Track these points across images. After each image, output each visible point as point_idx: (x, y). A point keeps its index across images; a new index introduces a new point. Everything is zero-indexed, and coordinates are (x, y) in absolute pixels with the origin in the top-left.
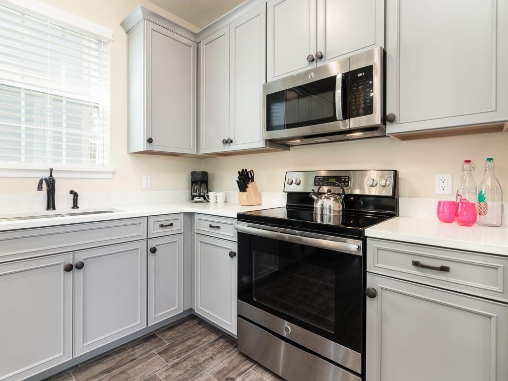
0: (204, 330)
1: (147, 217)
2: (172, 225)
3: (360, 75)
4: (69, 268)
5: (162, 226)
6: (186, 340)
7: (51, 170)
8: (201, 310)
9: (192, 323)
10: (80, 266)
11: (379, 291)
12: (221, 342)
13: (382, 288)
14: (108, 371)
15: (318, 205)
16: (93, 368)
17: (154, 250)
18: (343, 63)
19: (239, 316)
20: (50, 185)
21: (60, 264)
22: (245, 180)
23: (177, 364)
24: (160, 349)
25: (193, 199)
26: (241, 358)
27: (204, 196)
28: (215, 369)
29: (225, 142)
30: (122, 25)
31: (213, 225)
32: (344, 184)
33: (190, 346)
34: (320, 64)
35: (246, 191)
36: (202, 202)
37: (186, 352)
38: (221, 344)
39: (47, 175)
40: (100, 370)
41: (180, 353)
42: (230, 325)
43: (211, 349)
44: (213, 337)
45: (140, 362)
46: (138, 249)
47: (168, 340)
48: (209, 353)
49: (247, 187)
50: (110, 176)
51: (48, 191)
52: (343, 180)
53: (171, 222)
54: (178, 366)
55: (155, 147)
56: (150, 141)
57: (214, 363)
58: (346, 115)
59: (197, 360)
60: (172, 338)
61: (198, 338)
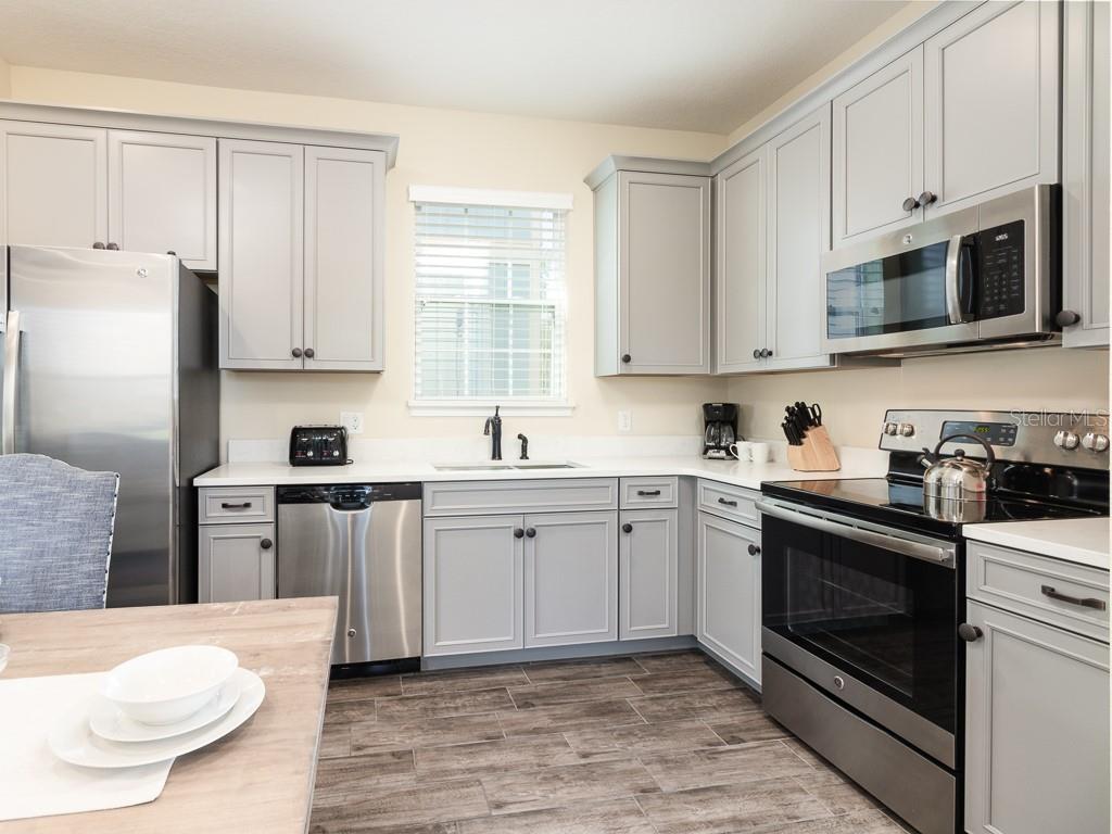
0: (710, 672)
1: (619, 478)
2: (658, 493)
3: (1000, 237)
4: (519, 534)
5: (641, 493)
6: (679, 677)
7: (497, 408)
8: (709, 640)
9: (692, 659)
10: (532, 534)
11: (987, 633)
12: (739, 695)
13: (993, 629)
14: (564, 679)
15: (931, 478)
16: (546, 671)
17: (628, 529)
19: (764, 653)
20: (495, 427)
21: (510, 527)
22: (800, 423)
23: (658, 698)
24: (637, 676)
25: (705, 452)
26: (765, 722)
27: (726, 449)
28: (717, 721)
29: (758, 354)
31: (726, 500)
32: (1006, 441)
33: (684, 685)
34: (932, 212)
35: (801, 444)
36: (723, 459)
37: (675, 690)
38: (737, 697)
39: (492, 414)
40: (555, 675)
41: (666, 689)
42: (751, 667)
43: (717, 698)
44: (726, 685)
45: (607, 682)
46: (605, 523)
47: (651, 670)
48: (713, 701)
49: (804, 437)
50: (569, 413)
51: (494, 435)
52: (1004, 431)
53: (657, 489)
54: (659, 701)
55: (634, 368)
56: (627, 359)
57: (717, 714)
59: (691, 704)
60: (658, 669)
61: (699, 680)
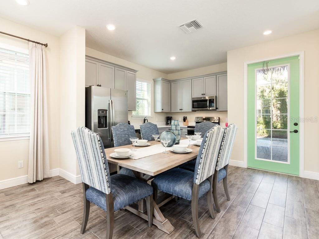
3: (212, 100)
18: (209, 97)
30: (153, 80)
31: (181, 129)
34: (204, 96)
35: (185, 122)
58: (209, 107)
